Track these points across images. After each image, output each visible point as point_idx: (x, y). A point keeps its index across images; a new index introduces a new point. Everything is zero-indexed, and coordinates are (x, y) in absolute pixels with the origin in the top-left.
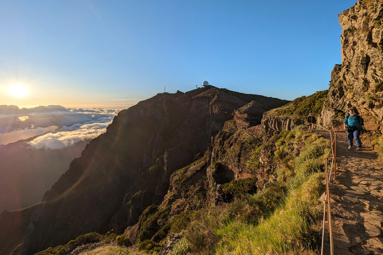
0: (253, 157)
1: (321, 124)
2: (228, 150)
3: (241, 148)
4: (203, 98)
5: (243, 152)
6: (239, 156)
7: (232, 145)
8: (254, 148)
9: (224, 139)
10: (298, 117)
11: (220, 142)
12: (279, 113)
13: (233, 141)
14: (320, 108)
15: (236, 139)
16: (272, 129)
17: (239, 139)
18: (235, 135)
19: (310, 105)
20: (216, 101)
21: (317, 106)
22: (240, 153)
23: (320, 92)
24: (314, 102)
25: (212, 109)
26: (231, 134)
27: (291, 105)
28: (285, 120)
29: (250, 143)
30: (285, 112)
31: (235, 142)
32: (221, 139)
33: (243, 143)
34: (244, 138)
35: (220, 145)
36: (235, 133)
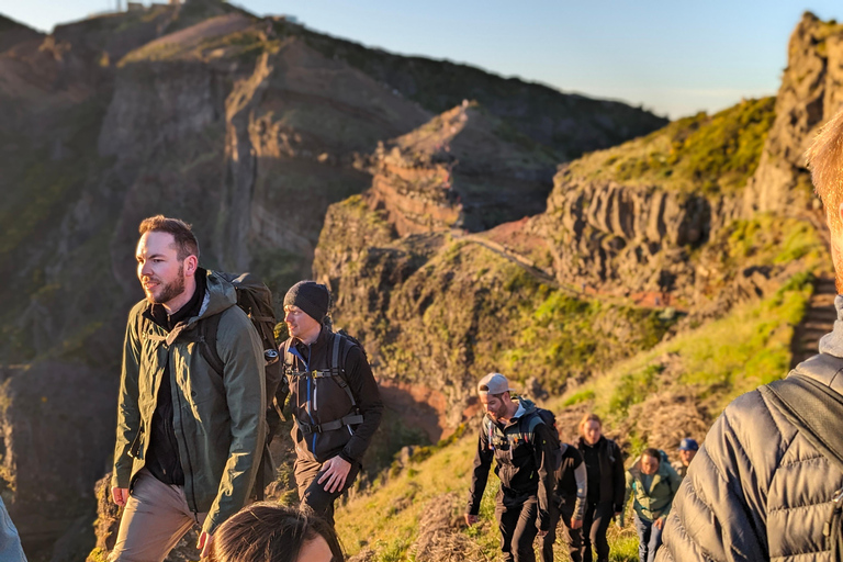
0: (527, 336)
1: (755, 208)
2: (410, 327)
3: (478, 307)
4: (175, 70)
5: (485, 321)
6: (470, 339)
7: (429, 301)
8: (527, 304)
9: (388, 283)
10: (691, 187)
11: (372, 296)
12: (626, 172)
13: (433, 284)
14: (753, 159)
15: (449, 277)
16: (595, 231)
17: (459, 277)
18: (434, 261)
19: (725, 147)
20: (264, 96)
21: (744, 150)
22: (474, 329)
23: (754, 102)
24: (736, 136)
25: (244, 139)
26: (418, 260)
27: (662, 142)
28: (648, 196)
29: (513, 288)
30: (645, 168)
31: (445, 289)
32: (375, 282)
33: (484, 291)
34: (485, 271)
35: (372, 308)
36: (433, 254)
